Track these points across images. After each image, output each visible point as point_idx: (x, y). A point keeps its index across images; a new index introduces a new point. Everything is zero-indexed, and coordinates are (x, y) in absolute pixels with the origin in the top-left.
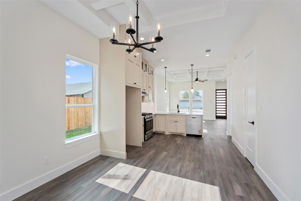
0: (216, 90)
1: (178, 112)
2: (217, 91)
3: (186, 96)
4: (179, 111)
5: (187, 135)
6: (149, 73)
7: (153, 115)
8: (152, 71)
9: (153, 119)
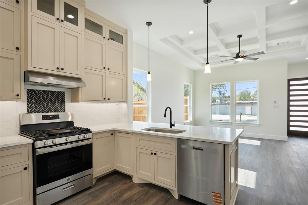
0: (289, 80)
1: (171, 127)
2: (291, 83)
3: (242, 98)
4: (174, 125)
6: (104, 35)
7: (92, 133)
8: (122, 36)
9: (92, 144)
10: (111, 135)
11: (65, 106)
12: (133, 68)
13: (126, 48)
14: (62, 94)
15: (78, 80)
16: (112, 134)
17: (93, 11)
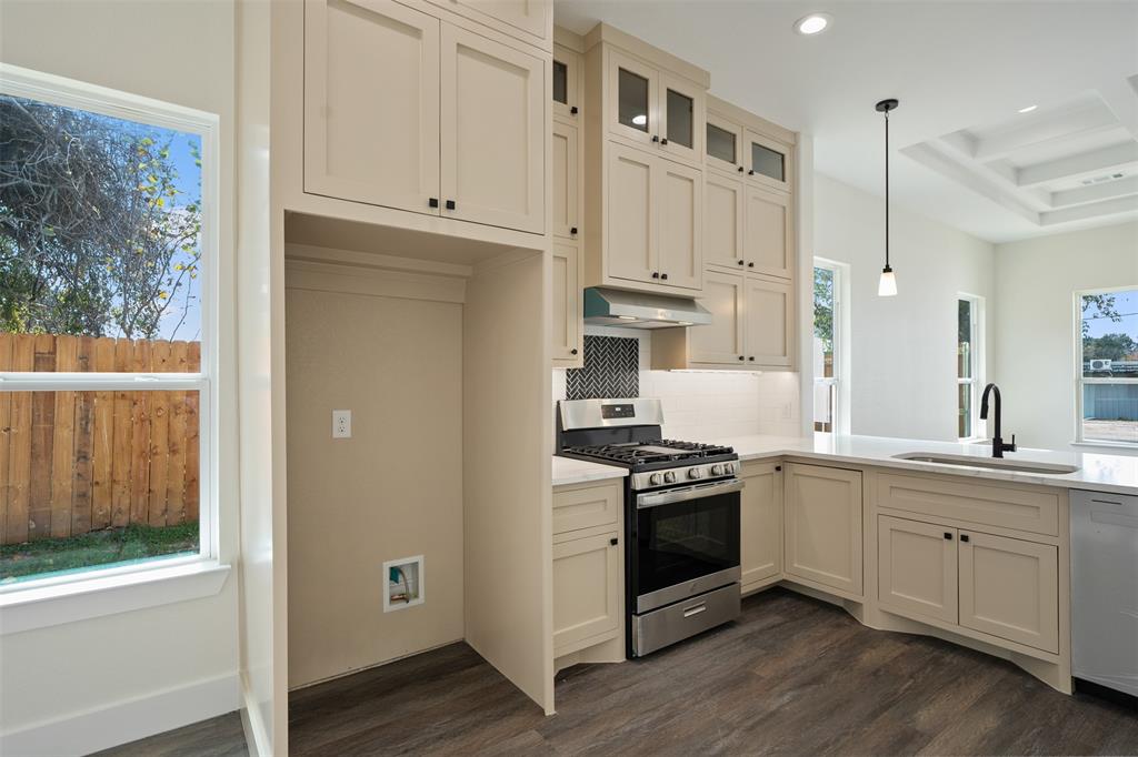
1: (997, 453)
4: (1011, 448)
5: (1084, 689)
6: (739, 164)
7: (740, 459)
8: (783, 155)
9: (739, 492)
10: (774, 471)
11: (638, 380)
12: (815, 257)
13: (794, 194)
14: (632, 345)
15: (687, 302)
16: (778, 469)
17: (734, 103)
